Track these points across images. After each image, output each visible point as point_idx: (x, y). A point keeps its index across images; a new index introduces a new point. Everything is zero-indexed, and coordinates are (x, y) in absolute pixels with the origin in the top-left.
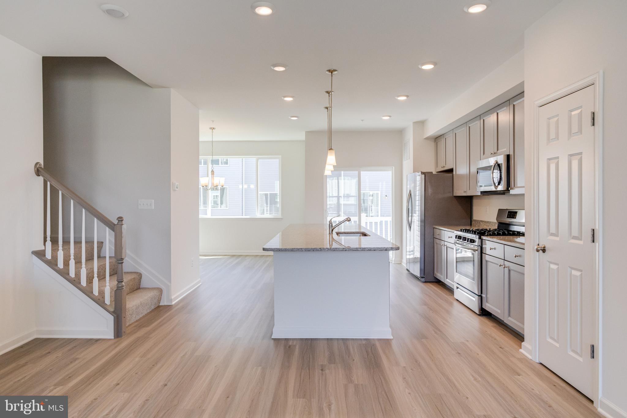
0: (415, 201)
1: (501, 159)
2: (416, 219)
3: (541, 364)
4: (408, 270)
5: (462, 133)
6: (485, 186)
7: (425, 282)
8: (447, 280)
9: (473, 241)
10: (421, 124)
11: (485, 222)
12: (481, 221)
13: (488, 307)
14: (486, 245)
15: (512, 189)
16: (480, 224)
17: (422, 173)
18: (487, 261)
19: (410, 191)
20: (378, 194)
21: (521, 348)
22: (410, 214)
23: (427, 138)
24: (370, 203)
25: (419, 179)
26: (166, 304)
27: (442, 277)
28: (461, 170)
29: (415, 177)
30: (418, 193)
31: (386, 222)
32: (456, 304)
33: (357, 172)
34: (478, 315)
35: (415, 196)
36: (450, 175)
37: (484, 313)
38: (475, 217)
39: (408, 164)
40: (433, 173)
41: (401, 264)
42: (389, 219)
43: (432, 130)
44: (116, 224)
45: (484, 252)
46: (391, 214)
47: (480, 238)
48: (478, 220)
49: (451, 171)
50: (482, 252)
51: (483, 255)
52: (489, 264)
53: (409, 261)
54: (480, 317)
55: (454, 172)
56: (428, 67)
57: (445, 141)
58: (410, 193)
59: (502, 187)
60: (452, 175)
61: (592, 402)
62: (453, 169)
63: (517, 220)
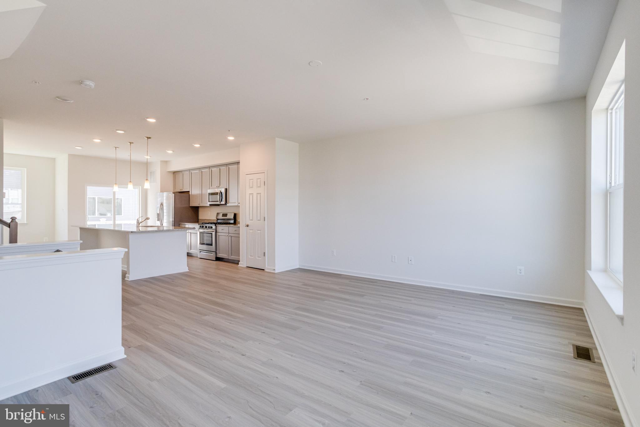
1: (223, 191)
3: (248, 267)
6: (212, 202)
8: (191, 250)
9: (211, 227)
11: (208, 220)
12: (205, 219)
13: (220, 255)
15: (228, 203)
16: (202, 220)
21: (239, 265)
23: (168, 172)
28: (195, 192)
37: (219, 259)
38: (200, 217)
45: (217, 231)
47: (215, 226)
49: (187, 192)
51: (217, 233)
52: (221, 236)
54: (216, 261)
55: (190, 193)
56: (197, 146)
57: (182, 175)
58: (162, 204)
59: (223, 203)
60: (188, 195)
61: (264, 270)
62: (189, 192)
63: (228, 217)
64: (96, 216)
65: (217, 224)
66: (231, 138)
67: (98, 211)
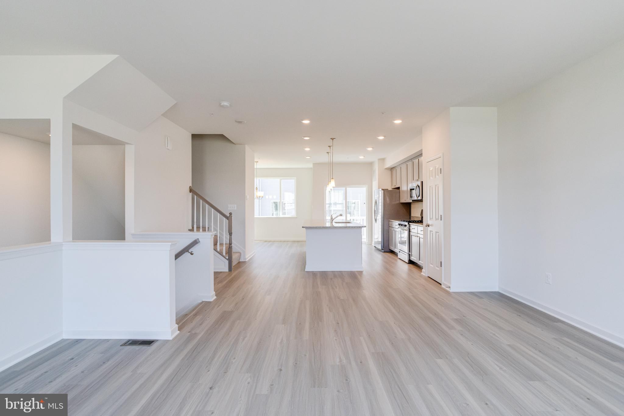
0: (379, 206)
1: (419, 183)
2: (379, 217)
3: (429, 277)
4: (375, 247)
5: (404, 167)
6: (414, 197)
7: (384, 252)
8: (395, 249)
9: (405, 226)
10: (383, 160)
11: (416, 217)
13: (413, 259)
14: (411, 227)
16: (414, 218)
17: (382, 190)
18: (411, 235)
19: (376, 200)
20: (358, 202)
21: (422, 272)
22: (376, 215)
23: (386, 169)
24: (352, 208)
25: (381, 193)
26: (243, 261)
27: (393, 248)
28: (404, 188)
29: (379, 191)
30: (380, 201)
31: (363, 220)
32: (399, 261)
33: (345, 188)
34: (408, 263)
35: (379, 203)
36: (398, 191)
37: (411, 262)
39: (375, 184)
40: (389, 190)
41: (371, 244)
42: (365, 218)
43: (389, 164)
44: (228, 216)
46: (366, 214)
47: (409, 224)
48: (412, 216)
49: (399, 188)
50: (409, 231)
51: (410, 232)
52: (412, 236)
53: (376, 243)
54: (409, 264)
56: (381, 138)
57: (396, 171)
61: (441, 284)
66: (398, 122)
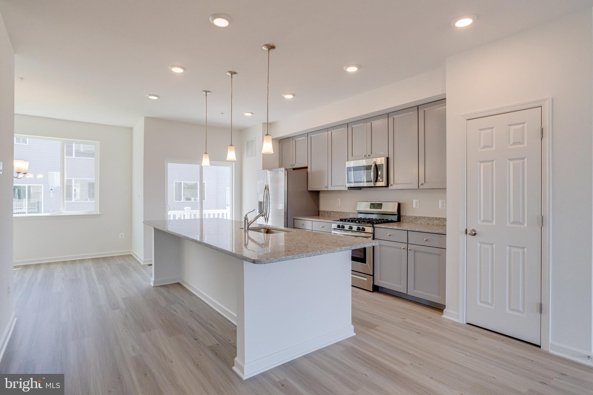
1: (381, 161)
6: (355, 182)
9: (362, 229)
12: (332, 212)
14: (378, 231)
15: (392, 185)
16: (331, 214)
17: (286, 170)
18: (381, 246)
19: (267, 186)
21: (443, 314)
36: (304, 172)
38: (322, 208)
47: (373, 226)
48: (328, 211)
49: (305, 168)
51: (377, 240)
55: (309, 170)
57: (294, 143)
58: (267, 188)
59: (381, 183)
60: (306, 173)
61: (539, 346)
62: (307, 168)
63: (384, 209)
64: (182, 201)
65: (377, 223)
67: (184, 196)
